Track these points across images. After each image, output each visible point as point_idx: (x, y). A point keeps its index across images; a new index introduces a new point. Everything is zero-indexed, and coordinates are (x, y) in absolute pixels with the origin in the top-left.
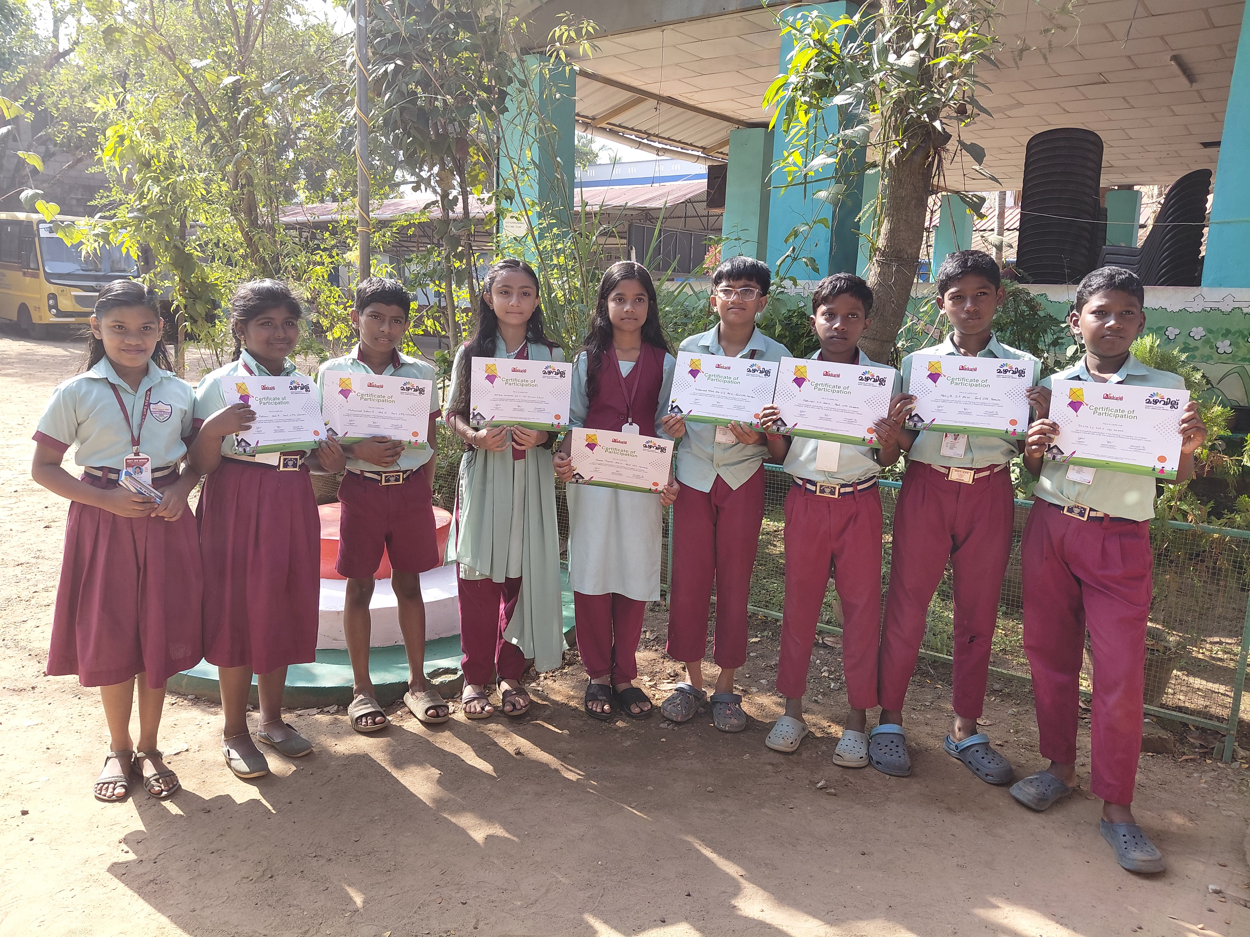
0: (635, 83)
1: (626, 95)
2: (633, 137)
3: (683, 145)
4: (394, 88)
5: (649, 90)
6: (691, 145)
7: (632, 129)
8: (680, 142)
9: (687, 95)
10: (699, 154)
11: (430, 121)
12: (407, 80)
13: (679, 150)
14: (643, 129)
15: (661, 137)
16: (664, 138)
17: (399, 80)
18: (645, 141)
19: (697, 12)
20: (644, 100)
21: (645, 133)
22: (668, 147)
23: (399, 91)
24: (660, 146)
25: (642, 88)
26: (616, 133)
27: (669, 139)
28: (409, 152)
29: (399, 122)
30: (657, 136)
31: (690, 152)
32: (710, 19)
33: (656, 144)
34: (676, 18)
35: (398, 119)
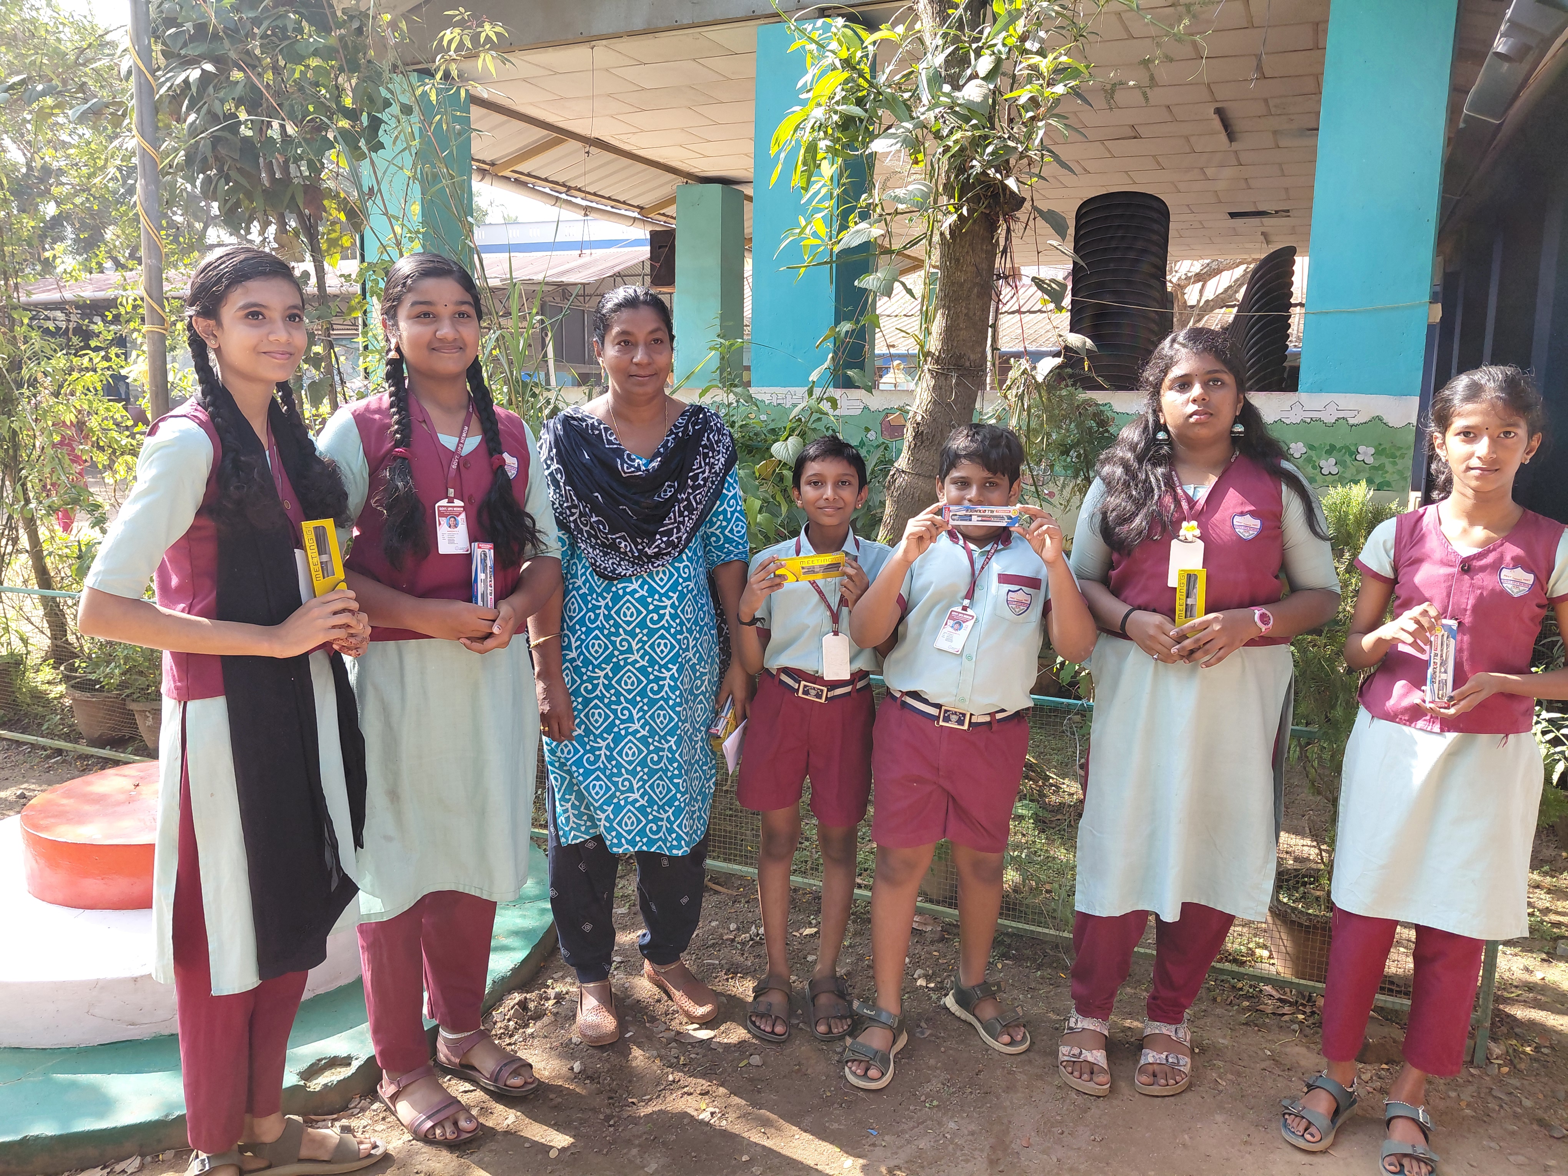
0: (551, 119)
1: (539, 134)
2: (547, 190)
3: (614, 203)
4: (201, 107)
5: (570, 129)
6: (624, 203)
7: (546, 180)
8: (609, 198)
9: (622, 137)
10: (636, 215)
11: (261, 160)
12: (221, 94)
13: (609, 209)
14: (561, 181)
15: (583, 192)
16: (589, 193)
17: (209, 95)
18: (563, 196)
19: (639, 23)
20: (562, 141)
21: (564, 185)
22: (594, 205)
23: (209, 112)
24: (584, 203)
25: (561, 125)
26: (524, 184)
27: (595, 194)
28: (228, 205)
29: (211, 160)
30: (579, 190)
31: (623, 212)
32: (657, 35)
33: (578, 201)
34: (611, 31)
35: (209, 154)
